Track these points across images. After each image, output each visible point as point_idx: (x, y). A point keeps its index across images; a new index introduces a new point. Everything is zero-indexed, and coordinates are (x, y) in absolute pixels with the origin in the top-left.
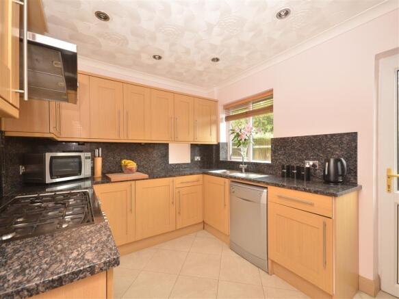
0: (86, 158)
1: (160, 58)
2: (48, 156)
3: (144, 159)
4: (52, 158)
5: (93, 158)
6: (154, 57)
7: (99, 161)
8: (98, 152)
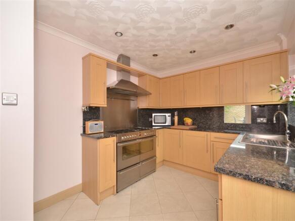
0: (169, 116)
1: (194, 52)
2: (153, 115)
3: (203, 118)
4: (154, 116)
5: (173, 116)
6: (191, 52)
7: (176, 118)
8: (176, 113)
